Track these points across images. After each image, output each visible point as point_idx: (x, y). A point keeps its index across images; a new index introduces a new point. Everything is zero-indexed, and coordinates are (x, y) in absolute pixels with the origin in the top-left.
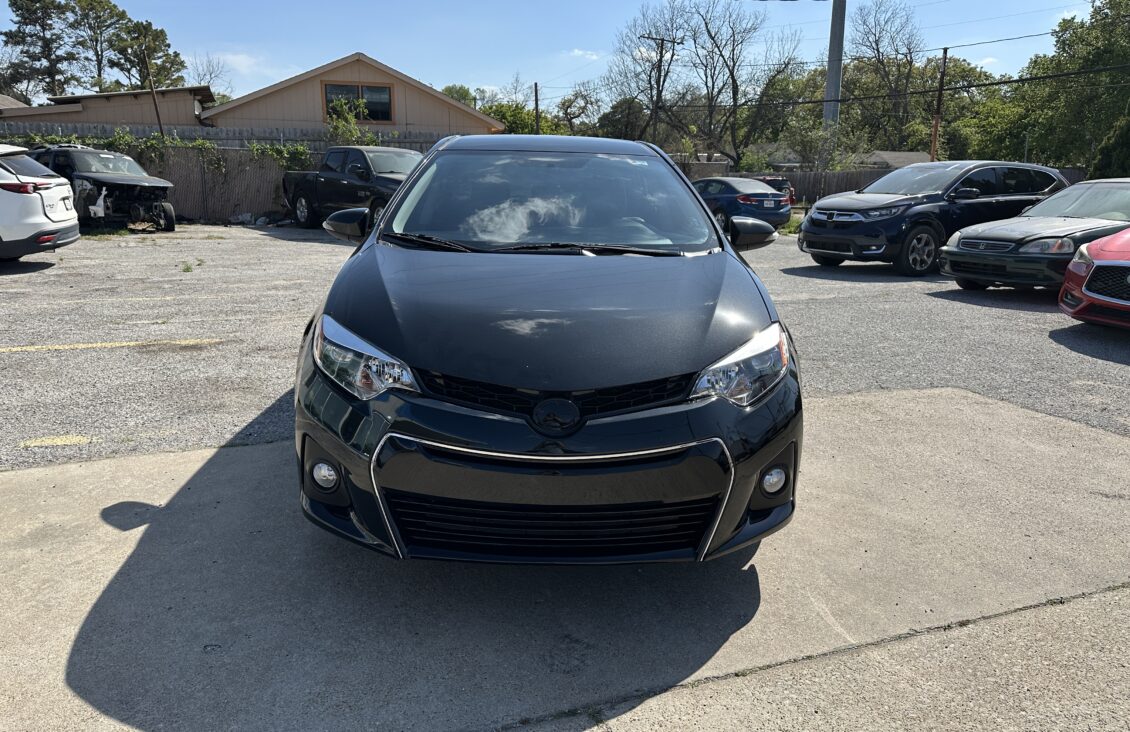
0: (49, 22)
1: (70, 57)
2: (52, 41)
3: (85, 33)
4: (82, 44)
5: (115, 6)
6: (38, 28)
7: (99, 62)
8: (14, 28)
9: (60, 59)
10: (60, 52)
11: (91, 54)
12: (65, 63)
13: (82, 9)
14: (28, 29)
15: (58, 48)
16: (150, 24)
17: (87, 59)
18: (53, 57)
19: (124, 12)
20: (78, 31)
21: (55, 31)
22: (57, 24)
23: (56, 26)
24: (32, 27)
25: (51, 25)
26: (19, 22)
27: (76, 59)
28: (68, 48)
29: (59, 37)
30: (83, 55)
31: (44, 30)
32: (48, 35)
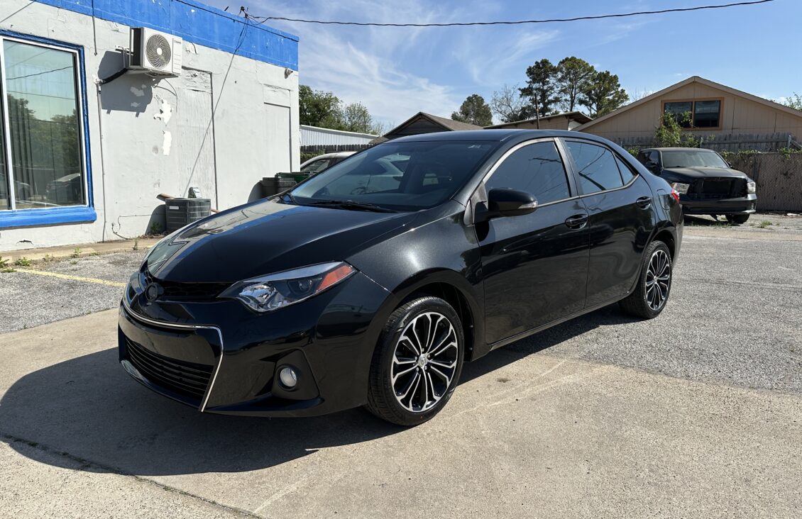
0: (547, 79)
1: (556, 100)
2: (547, 91)
3: (566, 84)
4: (564, 91)
5: (587, 64)
6: (541, 84)
7: (572, 102)
8: (527, 86)
9: (550, 102)
10: (550, 98)
11: (568, 97)
12: (553, 104)
13: (567, 69)
14: (535, 86)
15: (549, 95)
16: (608, 73)
17: (566, 100)
18: (546, 101)
19: (592, 67)
20: (563, 83)
21: (550, 85)
22: (552, 80)
23: (551, 81)
24: (538, 84)
25: (548, 81)
26: (530, 82)
27: (560, 101)
28: (556, 95)
29: (552, 88)
30: (564, 98)
31: (544, 84)
32: (545, 88)
